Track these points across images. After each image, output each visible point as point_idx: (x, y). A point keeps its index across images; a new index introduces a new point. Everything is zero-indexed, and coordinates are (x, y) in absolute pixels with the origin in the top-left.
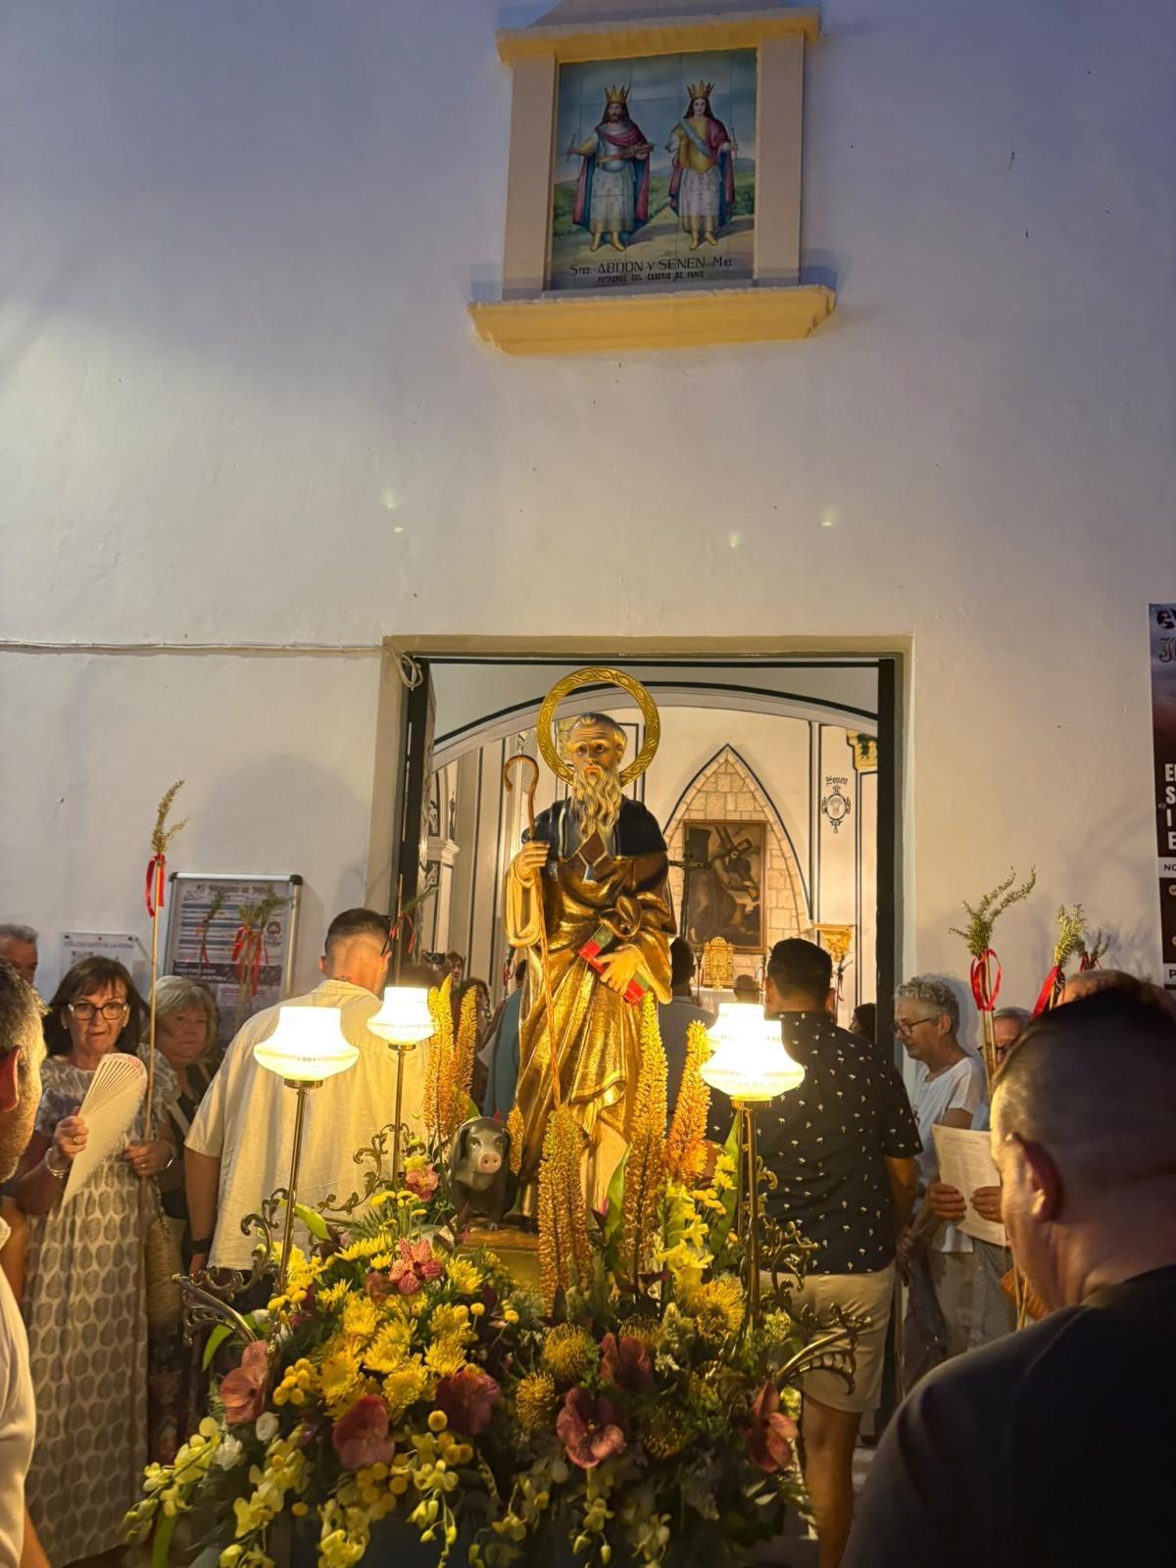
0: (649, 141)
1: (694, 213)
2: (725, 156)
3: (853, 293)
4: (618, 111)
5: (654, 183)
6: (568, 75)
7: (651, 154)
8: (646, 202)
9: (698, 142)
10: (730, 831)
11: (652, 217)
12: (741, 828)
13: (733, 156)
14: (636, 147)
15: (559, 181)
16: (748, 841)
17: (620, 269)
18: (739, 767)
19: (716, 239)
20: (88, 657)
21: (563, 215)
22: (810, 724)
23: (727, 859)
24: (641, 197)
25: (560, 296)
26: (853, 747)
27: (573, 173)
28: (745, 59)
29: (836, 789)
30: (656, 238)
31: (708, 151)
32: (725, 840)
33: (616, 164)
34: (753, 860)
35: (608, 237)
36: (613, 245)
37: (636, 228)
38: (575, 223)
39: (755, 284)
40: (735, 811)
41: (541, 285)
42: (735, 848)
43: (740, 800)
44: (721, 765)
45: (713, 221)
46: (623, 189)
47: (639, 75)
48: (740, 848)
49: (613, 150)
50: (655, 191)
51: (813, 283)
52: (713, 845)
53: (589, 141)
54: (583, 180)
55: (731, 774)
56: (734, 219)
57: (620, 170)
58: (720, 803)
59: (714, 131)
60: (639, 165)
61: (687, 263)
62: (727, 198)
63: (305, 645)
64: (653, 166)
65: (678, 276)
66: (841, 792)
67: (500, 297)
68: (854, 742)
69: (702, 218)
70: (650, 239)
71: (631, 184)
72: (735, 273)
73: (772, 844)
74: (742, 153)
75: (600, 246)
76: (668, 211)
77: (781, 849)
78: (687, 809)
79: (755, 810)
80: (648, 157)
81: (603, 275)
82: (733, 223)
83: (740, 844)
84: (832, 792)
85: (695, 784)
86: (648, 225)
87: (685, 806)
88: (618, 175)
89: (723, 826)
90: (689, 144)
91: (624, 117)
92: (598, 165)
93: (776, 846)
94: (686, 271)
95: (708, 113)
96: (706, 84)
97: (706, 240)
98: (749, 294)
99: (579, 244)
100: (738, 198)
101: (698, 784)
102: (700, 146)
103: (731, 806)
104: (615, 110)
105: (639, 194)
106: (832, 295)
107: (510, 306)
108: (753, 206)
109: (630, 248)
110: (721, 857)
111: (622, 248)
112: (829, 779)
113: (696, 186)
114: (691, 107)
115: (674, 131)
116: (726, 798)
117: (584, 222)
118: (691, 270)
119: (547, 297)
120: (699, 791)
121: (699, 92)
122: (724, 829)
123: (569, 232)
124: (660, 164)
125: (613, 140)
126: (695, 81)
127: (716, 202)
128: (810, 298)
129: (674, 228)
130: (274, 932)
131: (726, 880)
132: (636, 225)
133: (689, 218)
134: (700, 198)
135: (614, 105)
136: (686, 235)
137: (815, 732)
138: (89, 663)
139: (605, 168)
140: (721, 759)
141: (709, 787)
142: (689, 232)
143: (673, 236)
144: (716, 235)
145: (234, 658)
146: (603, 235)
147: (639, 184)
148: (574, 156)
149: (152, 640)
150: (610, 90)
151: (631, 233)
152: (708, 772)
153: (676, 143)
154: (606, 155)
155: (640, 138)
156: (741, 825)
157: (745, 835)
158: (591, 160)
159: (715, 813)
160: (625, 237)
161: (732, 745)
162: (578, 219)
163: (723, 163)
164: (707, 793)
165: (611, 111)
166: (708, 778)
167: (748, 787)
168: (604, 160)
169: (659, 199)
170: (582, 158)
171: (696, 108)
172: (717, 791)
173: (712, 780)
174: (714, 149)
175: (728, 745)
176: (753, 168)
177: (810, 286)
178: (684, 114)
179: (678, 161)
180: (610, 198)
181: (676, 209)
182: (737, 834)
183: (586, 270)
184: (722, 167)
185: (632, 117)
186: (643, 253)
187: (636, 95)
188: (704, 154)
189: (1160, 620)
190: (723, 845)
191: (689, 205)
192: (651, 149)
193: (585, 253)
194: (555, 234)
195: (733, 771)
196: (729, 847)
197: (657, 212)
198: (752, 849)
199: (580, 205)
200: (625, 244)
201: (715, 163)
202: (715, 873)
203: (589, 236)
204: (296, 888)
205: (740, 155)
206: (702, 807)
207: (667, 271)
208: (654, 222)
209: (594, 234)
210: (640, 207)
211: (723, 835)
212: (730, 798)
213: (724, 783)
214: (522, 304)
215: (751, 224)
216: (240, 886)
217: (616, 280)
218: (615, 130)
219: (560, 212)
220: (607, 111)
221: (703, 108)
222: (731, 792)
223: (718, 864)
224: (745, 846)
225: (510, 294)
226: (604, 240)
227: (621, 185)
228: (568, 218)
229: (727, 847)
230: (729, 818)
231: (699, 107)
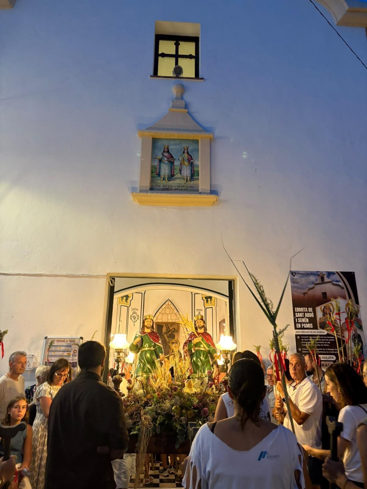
0: (174, 157)
1: (185, 175)
2: (192, 163)
3: (222, 196)
4: (167, 150)
5: (175, 167)
6: (155, 141)
7: (175, 161)
8: (174, 172)
9: (185, 159)
10: (169, 325)
11: (175, 175)
12: (172, 324)
13: (194, 163)
14: (171, 159)
15: (152, 165)
16: (174, 328)
17: (168, 186)
18: (172, 306)
19: (190, 182)
20: (22, 277)
21: (154, 172)
22: (192, 293)
23: (168, 334)
24: (172, 170)
25: (154, 192)
26: (204, 300)
27: (156, 163)
28: (196, 142)
29: (199, 312)
30: (176, 180)
31: (188, 161)
32: (168, 328)
33: (166, 162)
34: (176, 334)
35: (165, 179)
36: (166, 181)
37: (171, 177)
38: (157, 175)
39: (200, 193)
40: (171, 319)
41: (149, 189)
42: (170, 331)
43: (172, 316)
44: (167, 305)
45: (190, 177)
46: (168, 168)
47: (172, 142)
48: (172, 331)
49: (166, 159)
50: (176, 169)
51: (214, 194)
52: (164, 330)
53: (160, 156)
54: (158, 165)
55: (169, 308)
56: (194, 177)
57: (167, 164)
58: (166, 317)
59: (189, 157)
60: (172, 163)
61: (184, 187)
62: (193, 172)
63: (85, 275)
64: (175, 163)
65: (182, 189)
66: (201, 313)
67: (139, 192)
68: (204, 299)
69: (187, 176)
70: (175, 180)
71: (170, 167)
72: (194, 190)
73: (181, 329)
74: (196, 163)
75: (163, 181)
76: (179, 174)
77: (184, 331)
78: (157, 319)
79: (176, 319)
80: (174, 161)
81: (164, 188)
82: (194, 178)
83: (172, 329)
84: (198, 313)
85: (159, 311)
86: (174, 177)
87: (156, 318)
88: (167, 165)
89: (167, 324)
90: (184, 159)
91: (168, 152)
92: (162, 162)
93: (182, 330)
94: (183, 188)
95: (188, 153)
96: (187, 146)
97: (188, 181)
98: (199, 196)
99: (157, 180)
100: (195, 173)
101: (160, 311)
102: (186, 160)
103: (169, 318)
104: (166, 150)
105: (172, 169)
106: (218, 197)
107: (142, 194)
108: (199, 175)
109: (170, 182)
110: (166, 333)
111: (168, 182)
112: (197, 310)
113: (185, 169)
114: (184, 151)
115: (180, 156)
116: (168, 315)
117: (159, 175)
118: (185, 188)
119: (150, 192)
120: (160, 313)
121: (186, 148)
122: (168, 325)
123: (155, 177)
124: (177, 163)
125: (166, 157)
126: (185, 145)
127: (190, 173)
128: (213, 198)
129: (180, 178)
130: (75, 353)
131: (168, 340)
132: (171, 176)
133: (184, 176)
134: (186, 172)
135: (166, 149)
136: (183, 180)
137: (193, 295)
138: (23, 278)
139: (164, 162)
140: (167, 303)
141: (163, 312)
142: (184, 179)
143: (180, 180)
144: (190, 181)
145: (66, 278)
146: (163, 178)
147: (172, 167)
148: (156, 159)
149: (42, 273)
150: (165, 145)
151: (170, 178)
152: (163, 307)
153: (181, 159)
154: (164, 160)
155: (172, 157)
156: (173, 324)
157: (174, 326)
158: (160, 161)
159: (165, 320)
160: (169, 179)
161: (170, 299)
162: (157, 174)
163: (192, 165)
164: (162, 314)
165: (165, 150)
166: (163, 309)
167: (174, 312)
168: (163, 161)
169: (176, 171)
170: (158, 160)
171: (185, 151)
172: (165, 313)
173: (164, 310)
174: (189, 161)
175: (168, 299)
176: (198, 167)
177: (213, 195)
178: (182, 153)
179: (181, 163)
180: (165, 170)
181: (181, 174)
182: (171, 326)
183: (159, 186)
184: (191, 165)
185: (170, 152)
186: (174, 183)
187: (170, 147)
188: (187, 162)
189: (292, 274)
190: (167, 329)
191: (184, 173)
192: (175, 159)
193: (159, 182)
194: (152, 177)
195: (170, 307)
196: (169, 330)
197: (176, 174)
198: (175, 331)
199: (158, 171)
200: (169, 181)
201: (190, 164)
202: (164, 338)
203: (160, 178)
204: (81, 340)
205: (195, 163)
206: (161, 318)
207: (179, 188)
208: (175, 176)
209: (161, 178)
210: (172, 173)
211: (167, 326)
212: (169, 315)
213: (168, 311)
214: (145, 194)
215: (198, 179)
216: (66, 340)
217: (166, 189)
218: (166, 154)
219: (153, 172)
220: (164, 149)
221: (187, 152)
222: (169, 313)
223: (165, 335)
224: (173, 330)
225: (141, 191)
226: (164, 179)
227: (168, 167)
228: (155, 173)
229: (168, 330)
230: (169, 321)
231: (186, 151)
